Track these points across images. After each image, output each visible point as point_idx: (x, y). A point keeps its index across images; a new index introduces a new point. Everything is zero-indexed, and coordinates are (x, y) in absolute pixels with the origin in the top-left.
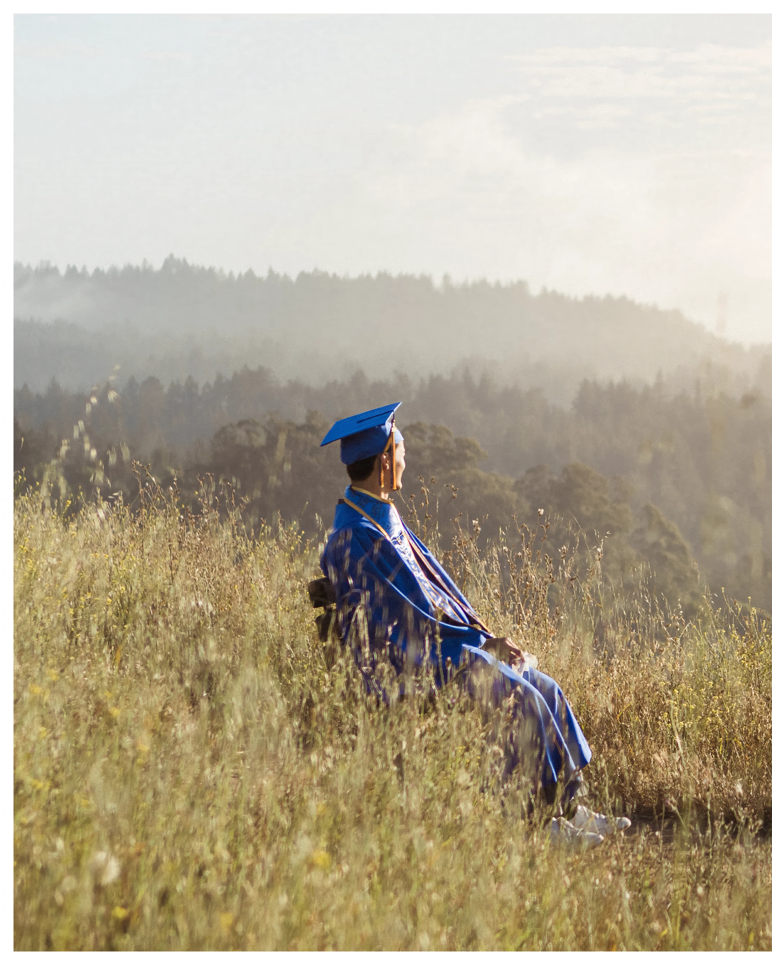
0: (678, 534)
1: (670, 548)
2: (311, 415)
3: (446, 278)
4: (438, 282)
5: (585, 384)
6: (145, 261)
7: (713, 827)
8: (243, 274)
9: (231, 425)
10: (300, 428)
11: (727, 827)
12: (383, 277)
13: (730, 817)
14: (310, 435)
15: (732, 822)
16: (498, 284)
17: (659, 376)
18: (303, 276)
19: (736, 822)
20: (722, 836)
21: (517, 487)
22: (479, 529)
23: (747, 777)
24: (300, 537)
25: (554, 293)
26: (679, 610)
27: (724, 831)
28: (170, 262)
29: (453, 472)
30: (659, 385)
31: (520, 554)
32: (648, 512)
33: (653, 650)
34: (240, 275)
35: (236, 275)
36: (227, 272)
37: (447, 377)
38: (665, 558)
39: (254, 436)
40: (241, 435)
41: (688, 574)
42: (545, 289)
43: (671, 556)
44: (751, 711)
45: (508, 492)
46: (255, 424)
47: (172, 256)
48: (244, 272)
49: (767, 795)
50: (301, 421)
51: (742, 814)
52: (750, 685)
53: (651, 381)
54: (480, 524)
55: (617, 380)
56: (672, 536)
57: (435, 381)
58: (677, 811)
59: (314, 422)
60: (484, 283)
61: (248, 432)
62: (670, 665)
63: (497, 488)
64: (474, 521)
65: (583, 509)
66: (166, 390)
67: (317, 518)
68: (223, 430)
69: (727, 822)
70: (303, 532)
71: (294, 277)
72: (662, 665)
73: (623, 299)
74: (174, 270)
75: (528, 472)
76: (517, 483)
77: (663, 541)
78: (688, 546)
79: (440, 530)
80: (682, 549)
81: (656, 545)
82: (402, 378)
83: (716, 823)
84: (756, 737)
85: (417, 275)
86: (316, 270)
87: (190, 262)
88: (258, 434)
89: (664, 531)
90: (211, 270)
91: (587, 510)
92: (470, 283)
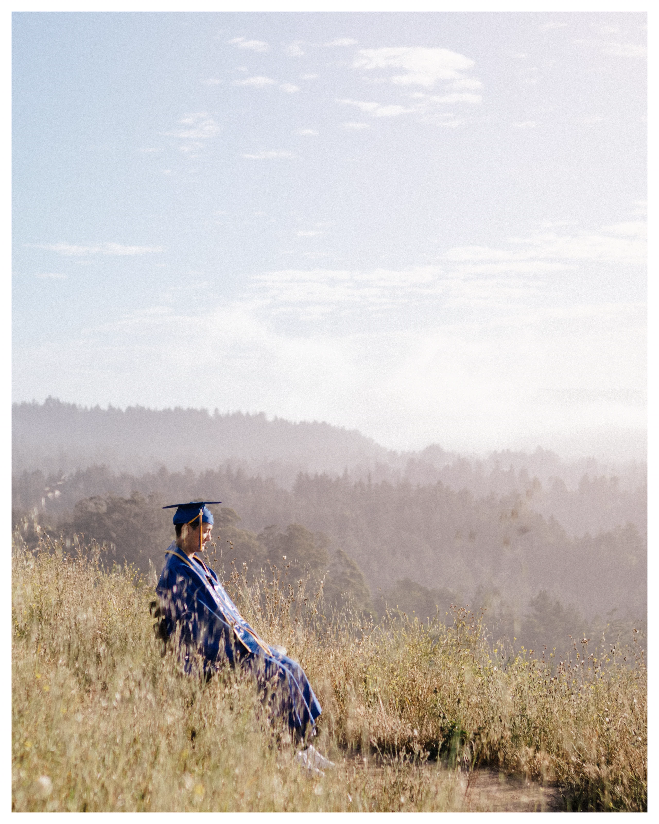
0: (357, 567)
1: (352, 575)
2: (135, 493)
3: (216, 410)
4: (211, 413)
5: (301, 475)
6: (34, 400)
7: (399, 757)
8: (93, 408)
9: (86, 500)
10: (127, 502)
11: (407, 756)
12: (178, 409)
13: (410, 750)
14: (133, 506)
15: (411, 753)
16: (248, 414)
17: (346, 470)
18: (130, 409)
19: (413, 753)
20: (404, 761)
21: (259, 538)
22: (247, 568)
23: (414, 723)
24: (136, 572)
25: (282, 420)
26: (371, 619)
27: (405, 758)
28: (49, 400)
29: (220, 529)
30: (346, 476)
31: (271, 583)
32: (339, 553)
33: (354, 643)
34: (92, 408)
35: (89, 408)
36: (83, 407)
37: (216, 471)
38: (349, 582)
39: (100, 506)
40: (91, 507)
41: (364, 592)
42: (276, 418)
43: (352, 580)
44: (414, 681)
45: (253, 541)
46: (100, 499)
47: (50, 396)
48: (94, 405)
49: (427, 734)
50: (128, 496)
51: (417, 748)
52: (414, 665)
53: (341, 474)
54: (247, 565)
55: (320, 473)
56: (354, 568)
57: (209, 473)
58: (377, 747)
59: (136, 498)
60: (239, 413)
61: (96, 504)
62: (365, 653)
63: (247, 538)
64: (244, 563)
65: (299, 551)
66: (46, 478)
67: (150, 562)
68: (81, 502)
69: (407, 753)
70: (139, 569)
71: (124, 409)
72: (360, 653)
73: (324, 423)
74: (52, 405)
75: (267, 528)
76: (259, 536)
77: (348, 571)
78: (363, 574)
79: (224, 569)
80: (360, 576)
81: (343, 574)
82: (189, 471)
83: (400, 753)
84: (418, 698)
85: (199, 409)
86: (137, 405)
87: (61, 400)
88: (102, 505)
89: (349, 565)
90: (74, 406)
91: (302, 552)
92: (231, 413)
